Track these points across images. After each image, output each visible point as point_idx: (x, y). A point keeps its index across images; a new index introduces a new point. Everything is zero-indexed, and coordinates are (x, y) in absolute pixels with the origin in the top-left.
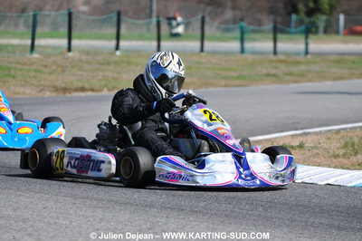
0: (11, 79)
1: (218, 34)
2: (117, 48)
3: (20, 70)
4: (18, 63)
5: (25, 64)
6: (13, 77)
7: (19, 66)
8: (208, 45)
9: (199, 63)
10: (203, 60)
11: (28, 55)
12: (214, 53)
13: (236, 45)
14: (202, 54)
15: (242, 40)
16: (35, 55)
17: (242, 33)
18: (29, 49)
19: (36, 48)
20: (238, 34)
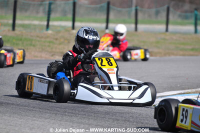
0: (32, 47)
1: (179, 20)
2: (107, 28)
3: (39, 41)
4: (38, 37)
5: (42, 37)
6: (34, 46)
7: (38, 39)
8: (171, 27)
9: (164, 39)
10: (167, 37)
11: (45, 32)
12: (175, 33)
13: (191, 28)
14: (167, 33)
15: (196, 25)
16: (50, 32)
17: (196, 19)
18: (45, 27)
19: (50, 27)
20: (193, 21)
